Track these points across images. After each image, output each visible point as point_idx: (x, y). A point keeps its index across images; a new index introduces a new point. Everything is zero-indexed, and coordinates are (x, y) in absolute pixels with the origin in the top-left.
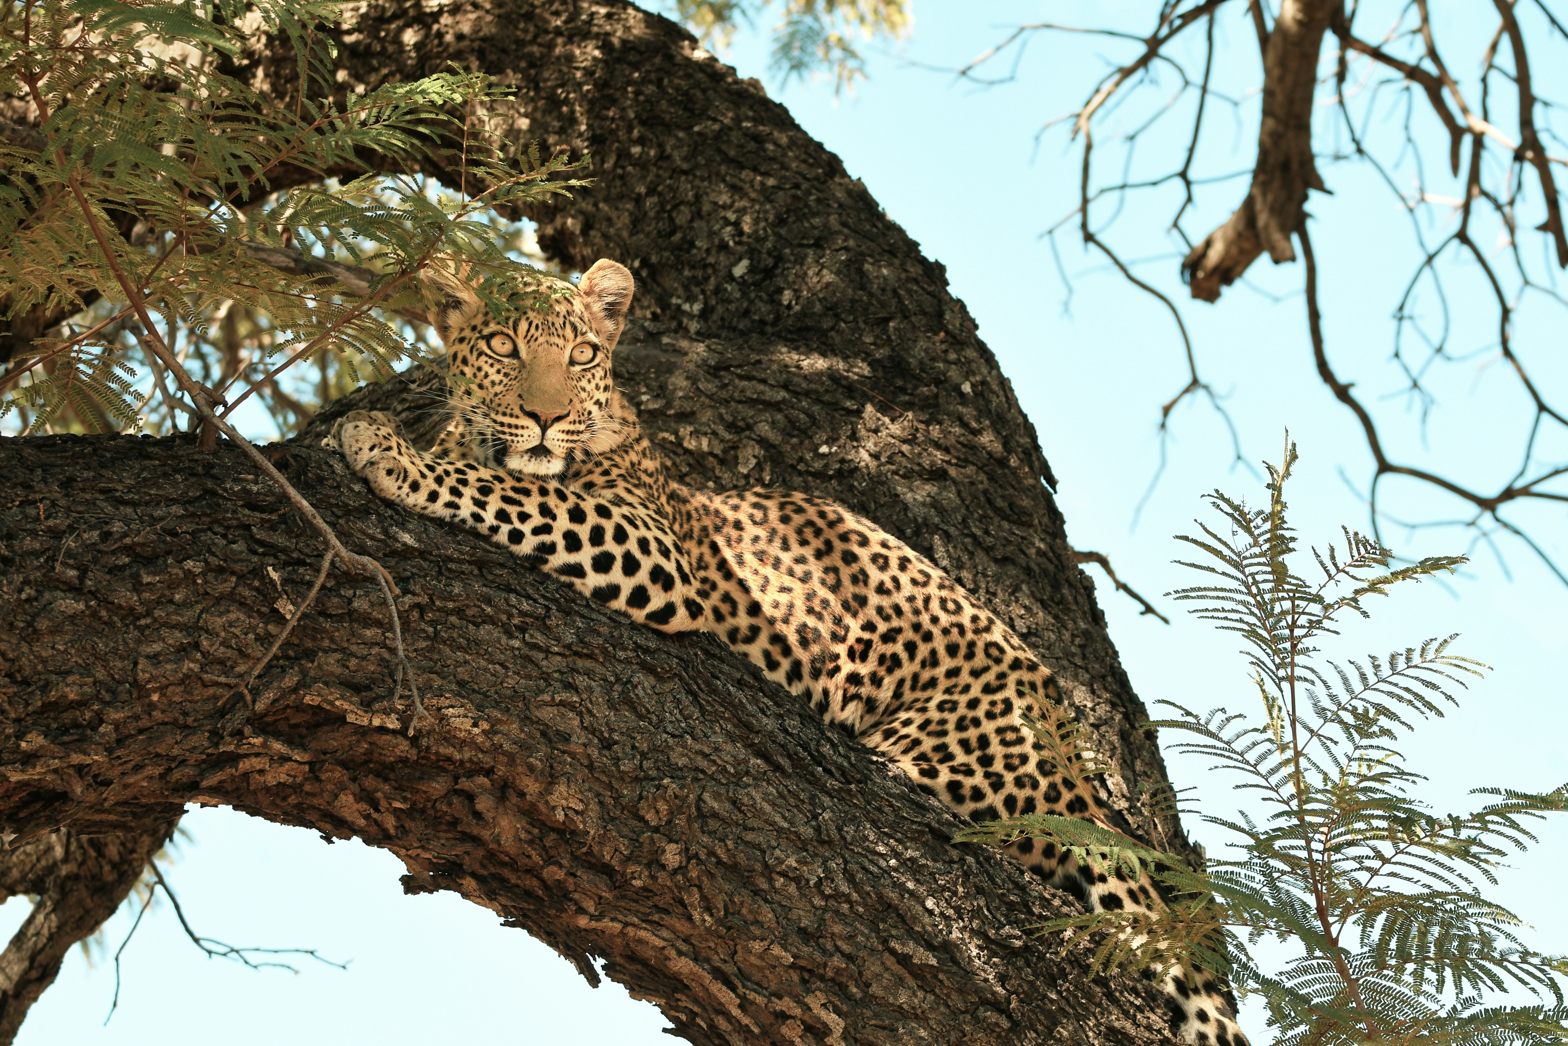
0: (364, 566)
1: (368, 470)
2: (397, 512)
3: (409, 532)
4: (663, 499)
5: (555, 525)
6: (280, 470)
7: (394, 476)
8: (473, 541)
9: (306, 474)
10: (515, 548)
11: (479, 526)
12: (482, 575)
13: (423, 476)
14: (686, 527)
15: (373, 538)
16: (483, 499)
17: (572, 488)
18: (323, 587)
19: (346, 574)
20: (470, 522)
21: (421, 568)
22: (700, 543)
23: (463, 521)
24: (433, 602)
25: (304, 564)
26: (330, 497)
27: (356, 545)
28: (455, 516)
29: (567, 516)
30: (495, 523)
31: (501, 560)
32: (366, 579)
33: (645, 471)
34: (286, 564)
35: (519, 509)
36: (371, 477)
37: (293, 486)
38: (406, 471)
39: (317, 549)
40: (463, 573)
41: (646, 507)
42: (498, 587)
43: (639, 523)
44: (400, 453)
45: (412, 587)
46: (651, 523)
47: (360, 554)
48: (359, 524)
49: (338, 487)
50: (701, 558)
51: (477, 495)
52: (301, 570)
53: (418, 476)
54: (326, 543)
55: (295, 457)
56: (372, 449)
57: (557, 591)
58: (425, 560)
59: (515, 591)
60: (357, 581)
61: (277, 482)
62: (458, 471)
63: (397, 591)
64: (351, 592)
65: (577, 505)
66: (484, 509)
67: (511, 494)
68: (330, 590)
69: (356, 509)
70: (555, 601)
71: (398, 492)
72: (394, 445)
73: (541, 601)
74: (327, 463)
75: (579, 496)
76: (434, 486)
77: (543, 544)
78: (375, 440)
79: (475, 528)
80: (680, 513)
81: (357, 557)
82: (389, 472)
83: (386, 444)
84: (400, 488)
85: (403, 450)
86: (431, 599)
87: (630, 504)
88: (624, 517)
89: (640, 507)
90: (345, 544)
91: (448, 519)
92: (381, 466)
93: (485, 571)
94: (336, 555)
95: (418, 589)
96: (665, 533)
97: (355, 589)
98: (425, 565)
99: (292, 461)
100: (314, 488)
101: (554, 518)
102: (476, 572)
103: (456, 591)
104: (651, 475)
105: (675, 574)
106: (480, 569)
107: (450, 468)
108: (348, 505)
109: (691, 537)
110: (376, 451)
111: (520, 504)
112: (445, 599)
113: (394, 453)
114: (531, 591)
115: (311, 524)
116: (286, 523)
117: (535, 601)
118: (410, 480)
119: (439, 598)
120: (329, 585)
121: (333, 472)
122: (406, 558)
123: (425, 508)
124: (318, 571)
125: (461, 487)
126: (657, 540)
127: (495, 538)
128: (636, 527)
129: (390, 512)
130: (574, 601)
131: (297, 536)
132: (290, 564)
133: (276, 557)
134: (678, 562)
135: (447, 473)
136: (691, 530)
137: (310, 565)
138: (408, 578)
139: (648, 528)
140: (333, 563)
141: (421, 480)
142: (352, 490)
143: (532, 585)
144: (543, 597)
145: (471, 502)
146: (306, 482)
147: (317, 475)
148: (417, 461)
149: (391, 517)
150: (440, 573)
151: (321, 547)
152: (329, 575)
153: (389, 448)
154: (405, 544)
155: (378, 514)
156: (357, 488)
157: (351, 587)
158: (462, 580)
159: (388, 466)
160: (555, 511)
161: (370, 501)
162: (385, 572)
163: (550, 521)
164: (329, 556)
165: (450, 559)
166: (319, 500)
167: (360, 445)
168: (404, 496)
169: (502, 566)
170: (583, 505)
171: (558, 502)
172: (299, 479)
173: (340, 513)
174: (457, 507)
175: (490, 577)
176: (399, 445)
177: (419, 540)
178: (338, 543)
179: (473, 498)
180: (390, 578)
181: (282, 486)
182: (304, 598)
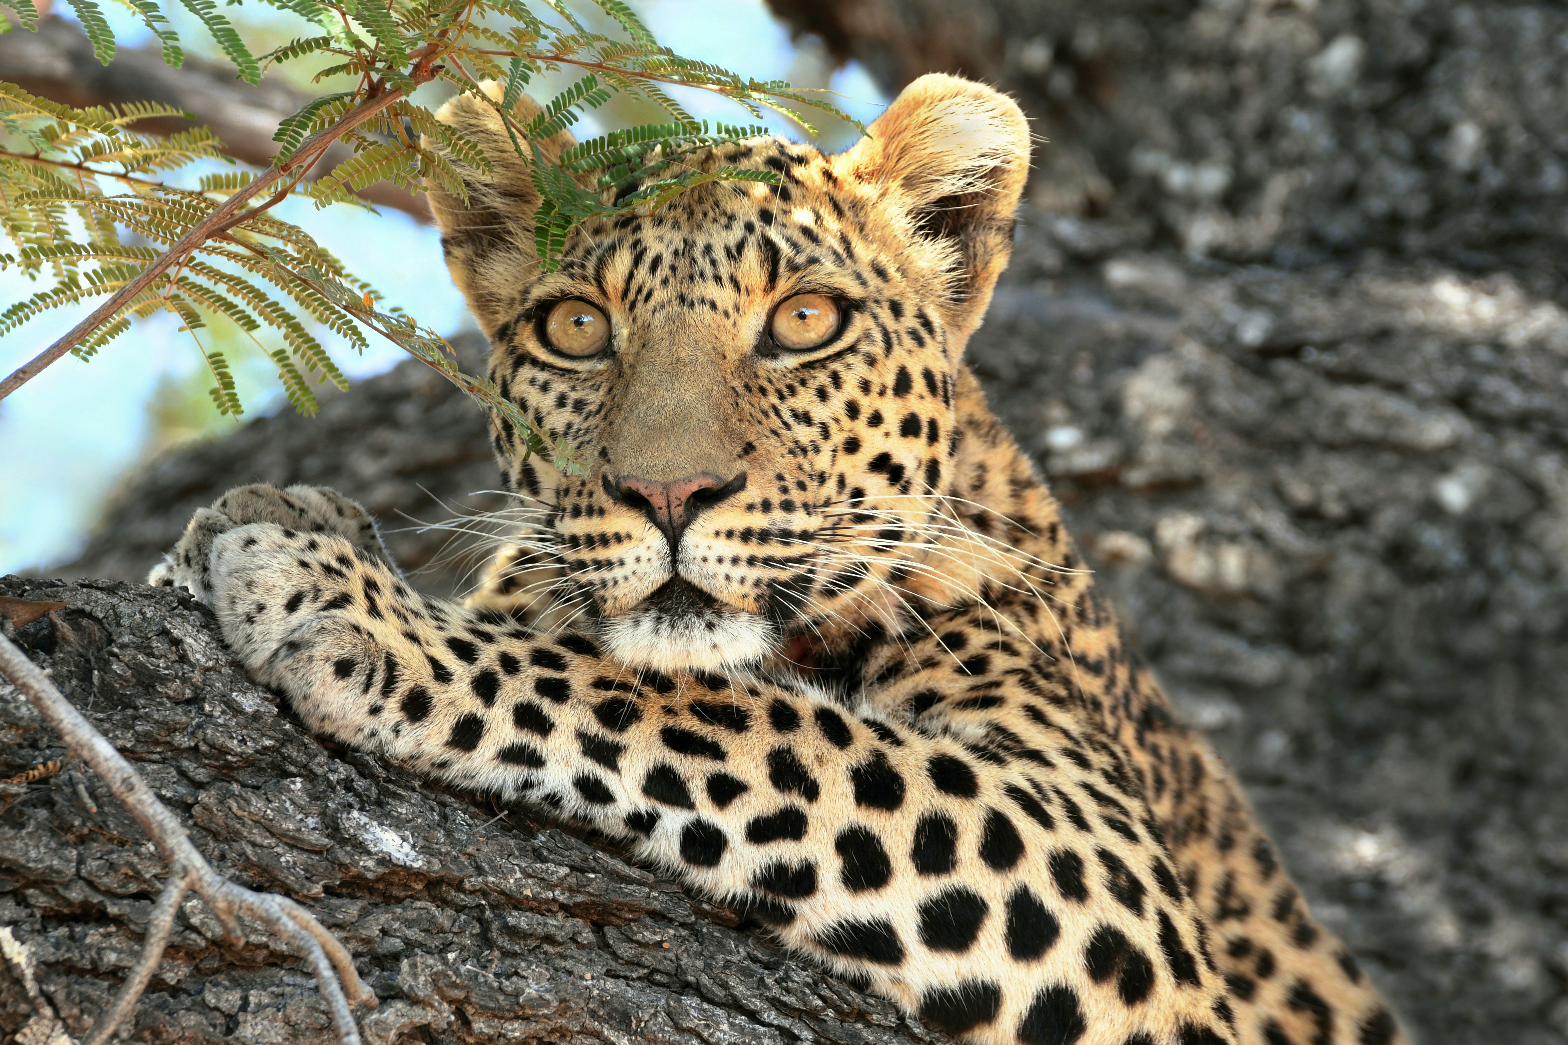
0: (271, 926)
1: (281, 666)
2: (364, 771)
3: (398, 824)
4: (1128, 734)
5: (814, 812)
6: (32, 655)
7: (357, 678)
8: (578, 851)
9: (105, 666)
10: (699, 876)
11: (597, 812)
12: (605, 946)
13: (442, 674)
14: (1189, 806)
15: (295, 844)
16: (611, 737)
17: (865, 710)
18: (155, 984)
19: (220, 945)
20: (573, 801)
21: (432, 928)
22: (1226, 844)
23: (554, 800)
24: (466, 1023)
25: (102, 918)
26: (172, 729)
27: (248, 864)
28: (528, 785)
29: (849, 789)
30: (644, 805)
31: (658, 900)
32: (277, 960)
33: (1081, 660)
34: (52, 918)
35: (711, 766)
36: (292, 683)
37: (70, 697)
38: (391, 665)
39: (137, 876)
40: (549, 939)
41: (1083, 762)
42: (649, 980)
43: (1055, 810)
44: (374, 611)
45: (404, 977)
46: (1090, 808)
47: (258, 889)
48: (257, 804)
49: (196, 700)
50: (1227, 889)
51: (594, 728)
52: (93, 936)
53: (425, 676)
54: (164, 858)
55: (75, 616)
56: (293, 605)
57: (814, 987)
58: (443, 903)
59: (698, 990)
60: (250, 966)
61: (24, 688)
62: (541, 658)
63: (365, 991)
64: (233, 998)
65: (879, 757)
66: (613, 766)
67: (690, 723)
68: (175, 991)
69: (248, 762)
70: (811, 1016)
71: (370, 723)
72: (357, 589)
73: (771, 1016)
74: (164, 633)
75: (884, 733)
76: (472, 704)
77: (781, 869)
78: (300, 580)
79: (587, 820)
80: (1175, 762)
81: (250, 897)
82: (343, 669)
83: (331, 589)
84: (375, 711)
85: (383, 601)
86: (460, 1013)
87: (1036, 757)
88: (1014, 792)
89: (1064, 764)
90: (218, 861)
91: (509, 794)
92: (318, 651)
93: (610, 933)
94: (193, 892)
95: (421, 986)
96: (1131, 836)
97: (245, 986)
98: (443, 917)
99: (65, 628)
100: (127, 703)
101: (812, 792)
102: (587, 936)
103: (531, 990)
104: (1095, 668)
105: (1156, 955)
106: (598, 928)
107: (519, 649)
108: (223, 751)
109: (1202, 831)
110: (306, 610)
111: (716, 753)
112: (497, 1014)
113: (357, 613)
114: (740, 990)
115: (121, 806)
116: (49, 804)
117: (753, 1016)
118: (403, 688)
119: (483, 1010)
120: (171, 978)
121: (183, 659)
122: (389, 900)
123: (443, 765)
124: (141, 937)
125: (547, 706)
126: (1106, 857)
127: (647, 848)
128: (1046, 822)
129: (342, 770)
130: (862, 1016)
131: (82, 840)
132: (60, 919)
133: (22, 901)
134: (1165, 920)
135: (510, 664)
136: (1203, 812)
137: (118, 921)
138: (396, 957)
139: (1080, 822)
140: (181, 916)
141: (434, 688)
142: (236, 710)
143: (746, 973)
144: (777, 1004)
145: (574, 748)
146: (106, 690)
147: (138, 669)
148: (425, 628)
149: (347, 783)
150: (485, 940)
151: (150, 871)
152: (171, 950)
153: (342, 601)
154: (385, 861)
155: (310, 776)
156: (249, 702)
157: (236, 983)
158: (548, 960)
159: (338, 653)
160: (816, 773)
161: (287, 739)
162: (332, 939)
163: (798, 801)
164: (172, 895)
165: (517, 903)
166: (144, 739)
167: (258, 595)
168: (385, 734)
169: (660, 917)
170: (895, 757)
171: (826, 747)
172: (86, 677)
173: (201, 775)
174: (535, 761)
175: (626, 951)
176: (370, 585)
177: (427, 850)
178: (197, 860)
179: (581, 735)
180: (343, 955)
181: (37, 701)
182: (101, 1016)
